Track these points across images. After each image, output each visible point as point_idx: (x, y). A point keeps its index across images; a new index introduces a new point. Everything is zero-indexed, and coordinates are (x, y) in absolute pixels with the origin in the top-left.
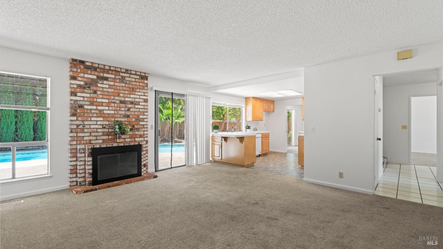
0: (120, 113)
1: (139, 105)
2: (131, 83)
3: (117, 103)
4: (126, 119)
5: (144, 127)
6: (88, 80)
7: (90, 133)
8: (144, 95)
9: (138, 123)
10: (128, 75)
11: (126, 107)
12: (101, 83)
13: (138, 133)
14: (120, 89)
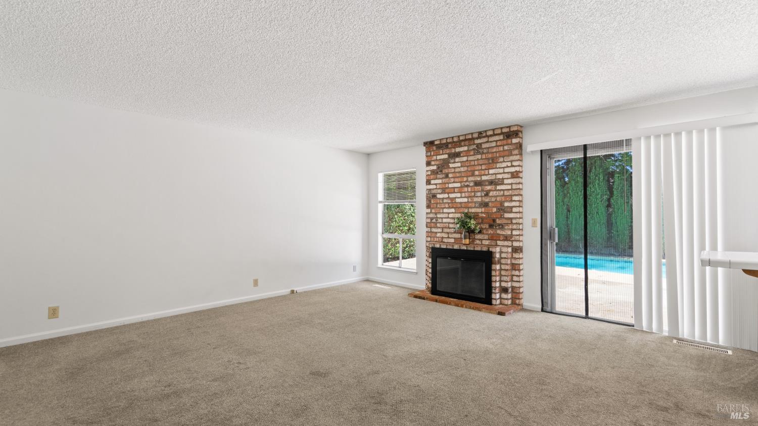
0: (475, 200)
1: (503, 184)
2: (490, 150)
3: (471, 186)
4: (483, 209)
5: (512, 223)
6: (440, 163)
7: (443, 228)
8: (512, 166)
9: (501, 215)
10: (485, 140)
11: (482, 190)
12: (452, 162)
13: (501, 233)
14: (474, 165)
